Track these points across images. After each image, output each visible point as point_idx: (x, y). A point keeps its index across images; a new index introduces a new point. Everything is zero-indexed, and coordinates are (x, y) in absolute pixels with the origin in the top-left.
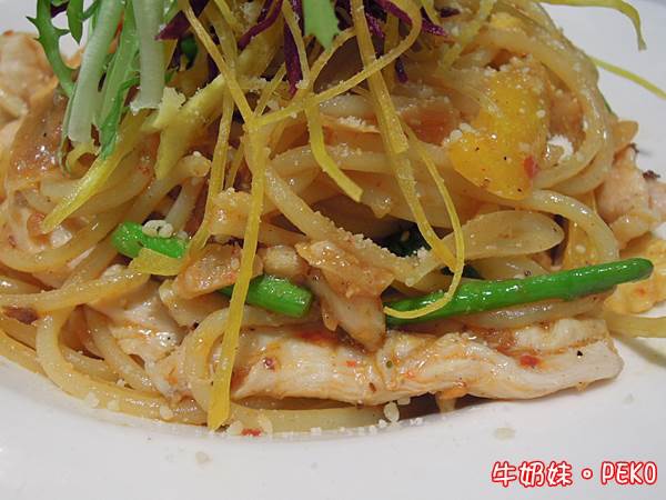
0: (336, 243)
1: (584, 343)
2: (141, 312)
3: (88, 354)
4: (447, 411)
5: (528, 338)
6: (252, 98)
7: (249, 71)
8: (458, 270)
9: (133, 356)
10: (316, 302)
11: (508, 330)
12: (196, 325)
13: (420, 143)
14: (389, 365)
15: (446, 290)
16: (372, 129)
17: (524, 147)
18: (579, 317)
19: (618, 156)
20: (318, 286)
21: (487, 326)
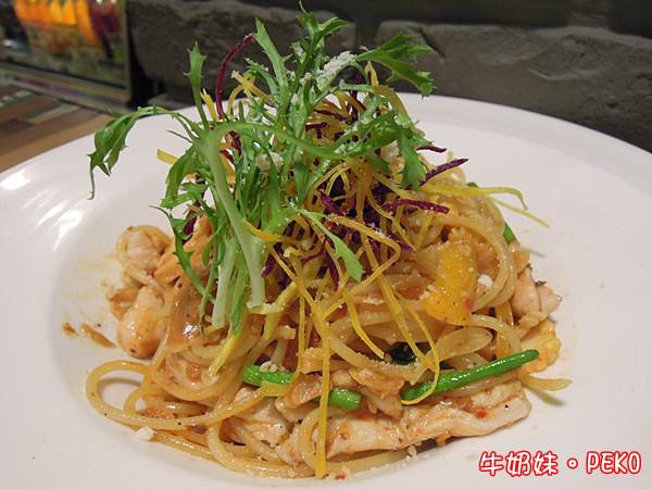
0: (371, 369)
1: (509, 399)
2: (263, 414)
3: (236, 444)
4: (441, 446)
5: (480, 400)
6: (313, 292)
7: (309, 276)
8: (437, 370)
9: (263, 441)
10: (364, 398)
11: (468, 397)
12: (300, 422)
13: (407, 301)
14: (407, 427)
15: (432, 381)
16: (381, 302)
17: (464, 294)
18: (505, 383)
19: (520, 275)
20: (364, 391)
21: (457, 396)
